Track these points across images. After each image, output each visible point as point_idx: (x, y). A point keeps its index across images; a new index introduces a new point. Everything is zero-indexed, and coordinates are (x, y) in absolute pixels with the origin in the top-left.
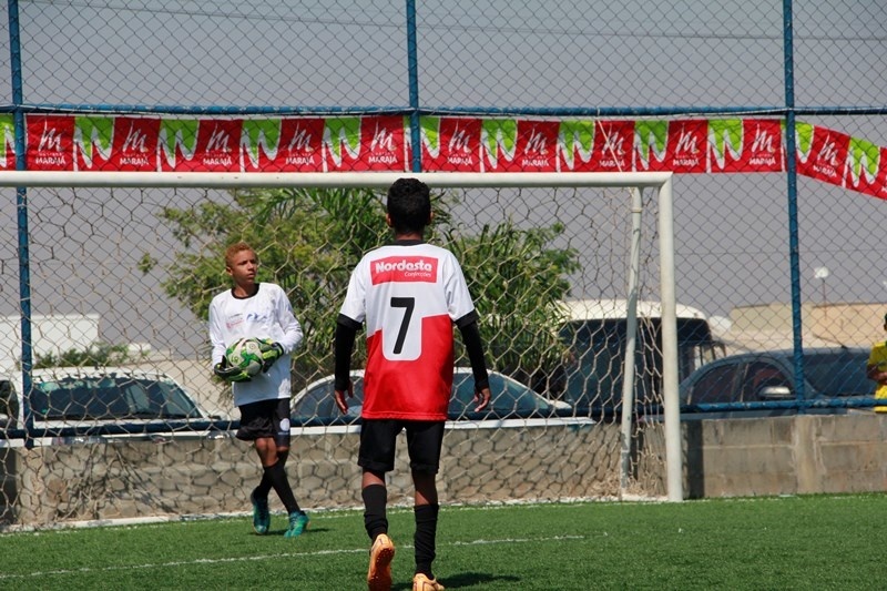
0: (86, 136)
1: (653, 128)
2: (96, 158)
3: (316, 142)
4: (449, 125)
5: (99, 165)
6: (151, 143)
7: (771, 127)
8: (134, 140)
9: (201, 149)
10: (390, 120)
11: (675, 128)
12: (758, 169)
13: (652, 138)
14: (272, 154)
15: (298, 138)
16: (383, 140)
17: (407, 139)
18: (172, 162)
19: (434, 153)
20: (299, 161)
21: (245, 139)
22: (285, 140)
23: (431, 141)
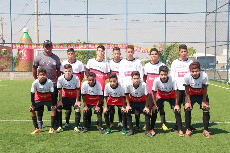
0: (57, 46)
1: (112, 44)
2: (58, 47)
3: (79, 46)
4: (92, 44)
5: (58, 48)
6: (63, 46)
7: (125, 45)
8: (61, 46)
9: (68, 47)
10: (86, 44)
11: (115, 44)
12: (123, 48)
13: (112, 46)
14: (74, 47)
15: (77, 46)
16: (85, 46)
17: (87, 46)
18: (65, 48)
19: (90, 47)
20: (77, 48)
21: (72, 46)
22: (76, 46)
23: (90, 46)
